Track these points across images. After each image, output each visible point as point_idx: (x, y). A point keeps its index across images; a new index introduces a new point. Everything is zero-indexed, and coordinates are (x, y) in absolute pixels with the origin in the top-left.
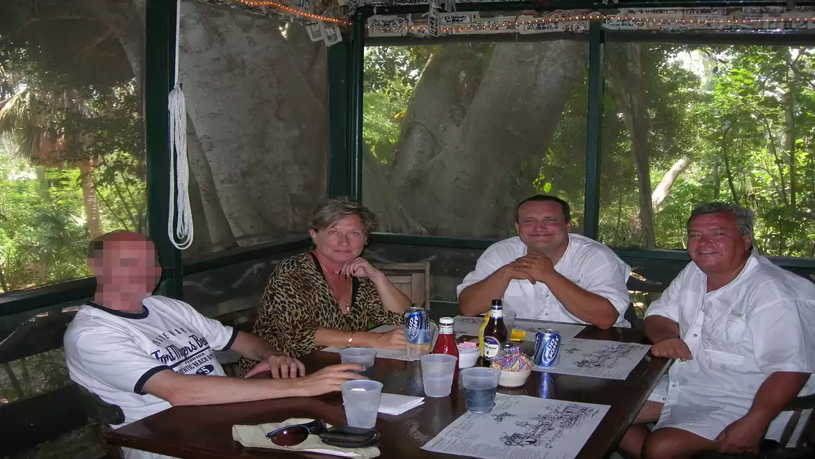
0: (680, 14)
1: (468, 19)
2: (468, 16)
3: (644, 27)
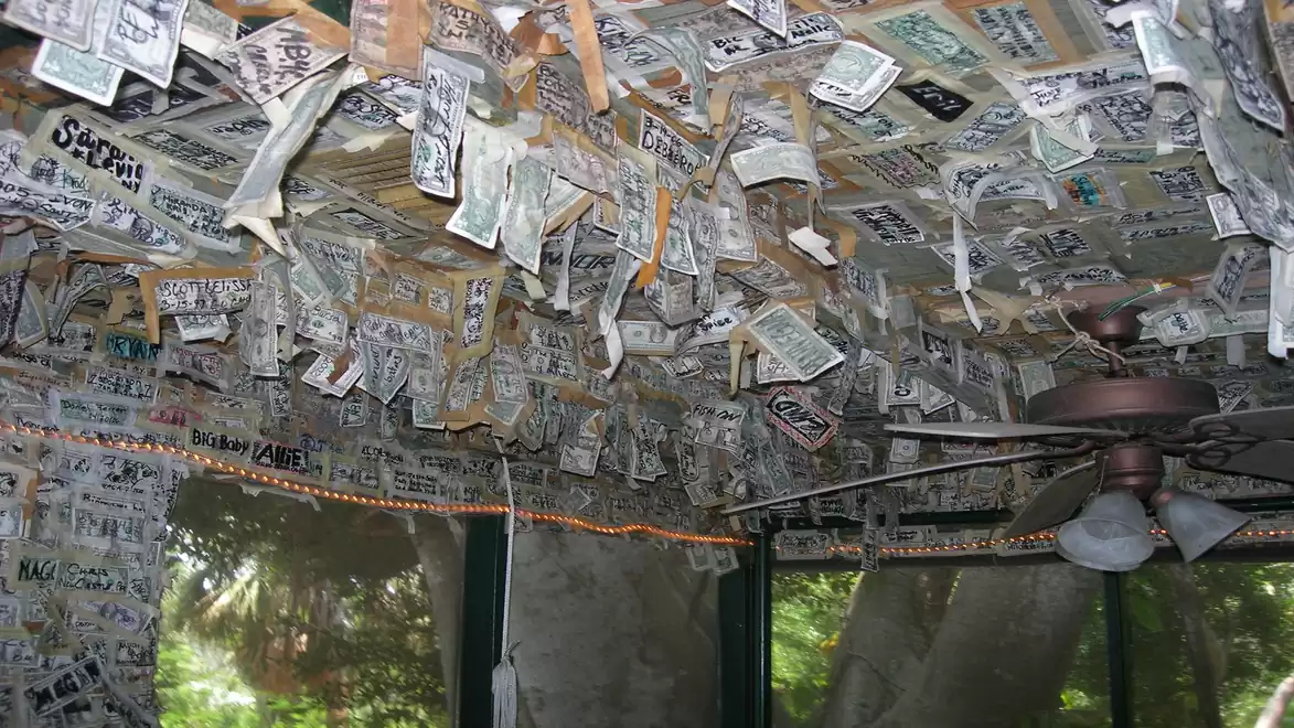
1: (920, 536)
2: (920, 532)
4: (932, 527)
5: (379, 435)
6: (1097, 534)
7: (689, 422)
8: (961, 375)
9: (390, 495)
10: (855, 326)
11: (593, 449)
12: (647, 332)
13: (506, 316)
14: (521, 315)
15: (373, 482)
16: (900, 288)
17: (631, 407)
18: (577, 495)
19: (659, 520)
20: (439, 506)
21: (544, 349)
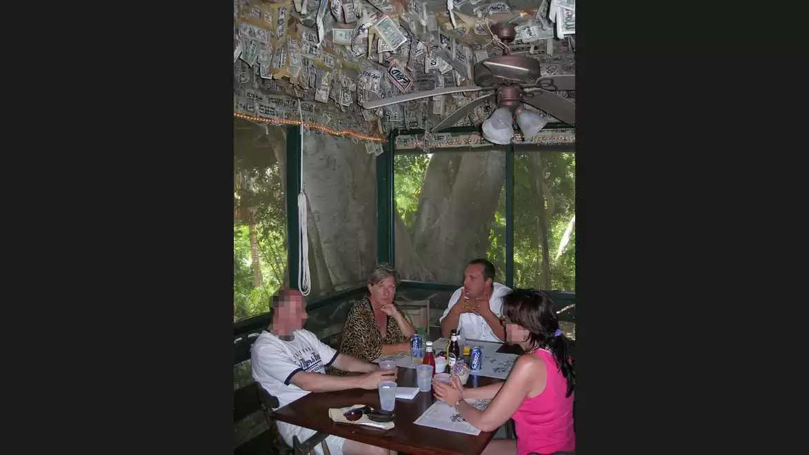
0: (550, 133)
1: (445, 137)
2: (445, 135)
3: (533, 142)
4: (449, 134)
5: (253, 88)
6: (496, 127)
7: (361, 79)
8: (454, 56)
9: (258, 116)
10: (414, 29)
11: (327, 90)
12: (344, 34)
13: (293, 25)
14: (299, 26)
15: (252, 110)
16: (432, 12)
17: (340, 71)
18: (325, 116)
19: (355, 129)
20: (277, 121)
21: (308, 42)
